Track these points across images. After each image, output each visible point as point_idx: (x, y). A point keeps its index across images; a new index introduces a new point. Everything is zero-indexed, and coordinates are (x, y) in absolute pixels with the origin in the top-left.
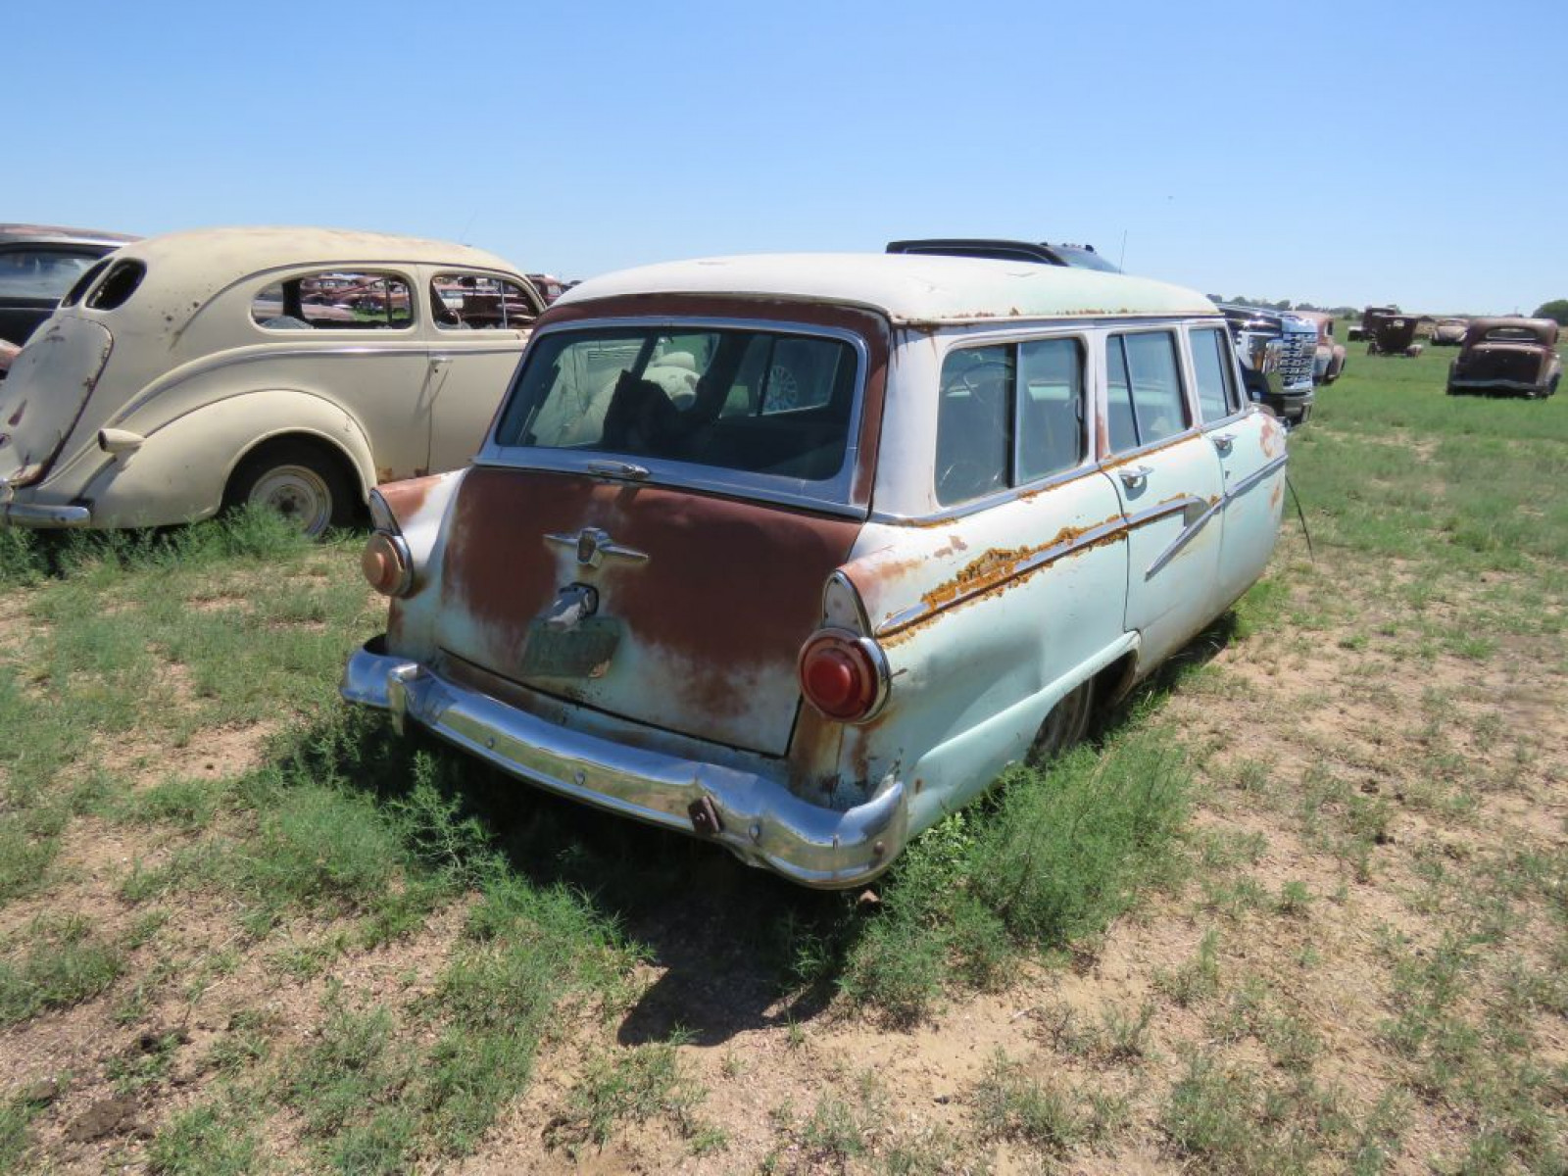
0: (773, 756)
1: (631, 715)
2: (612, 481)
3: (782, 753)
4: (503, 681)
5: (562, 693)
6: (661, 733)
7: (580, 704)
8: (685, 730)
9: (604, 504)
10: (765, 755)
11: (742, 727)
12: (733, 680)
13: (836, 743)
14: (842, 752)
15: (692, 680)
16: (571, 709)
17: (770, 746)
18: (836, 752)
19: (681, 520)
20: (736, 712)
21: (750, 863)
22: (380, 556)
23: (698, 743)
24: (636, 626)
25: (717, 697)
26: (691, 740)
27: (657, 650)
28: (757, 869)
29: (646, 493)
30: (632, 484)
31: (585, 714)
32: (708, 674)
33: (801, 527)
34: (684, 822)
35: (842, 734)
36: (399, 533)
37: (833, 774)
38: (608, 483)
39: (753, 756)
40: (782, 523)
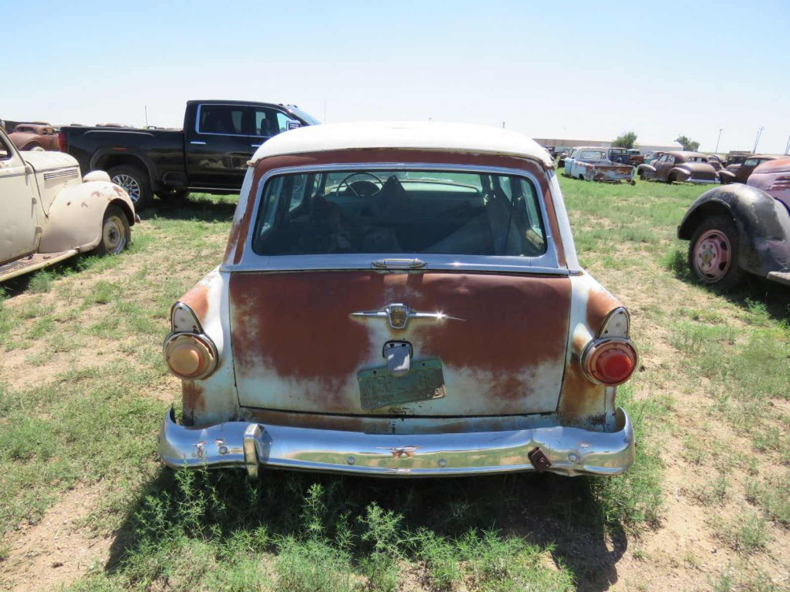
0: (549, 413)
1: (451, 414)
2: (396, 271)
3: (554, 410)
4: (326, 417)
5: (388, 413)
6: (473, 419)
7: (404, 417)
8: (492, 413)
9: (398, 287)
10: (543, 414)
11: (530, 402)
12: (520, 377)
13: (603, 396)
14: (607, 401)
15: (493, 383)
16: (398, 421)
17: (546, 409)
18: (603, 401)
19: (463, 290)
20: (525, 395)
21: (571, 475)
22: (194, 352)
23: (500, 418)
24: (446, 360)
25: (512, 389)
26: (495, 418)
27: (465, 371)
28: (577, 477)
29: (428, 277)
30: (415, 272)
31: (408, 422)
32: (504, 378)
33: (540, 284)
34: (528, 466)
35: (606, 391)
36: (202, 332)
37: (603, 414)
38: (393, 273)
39: (536, 416)
40: (530, 284)
